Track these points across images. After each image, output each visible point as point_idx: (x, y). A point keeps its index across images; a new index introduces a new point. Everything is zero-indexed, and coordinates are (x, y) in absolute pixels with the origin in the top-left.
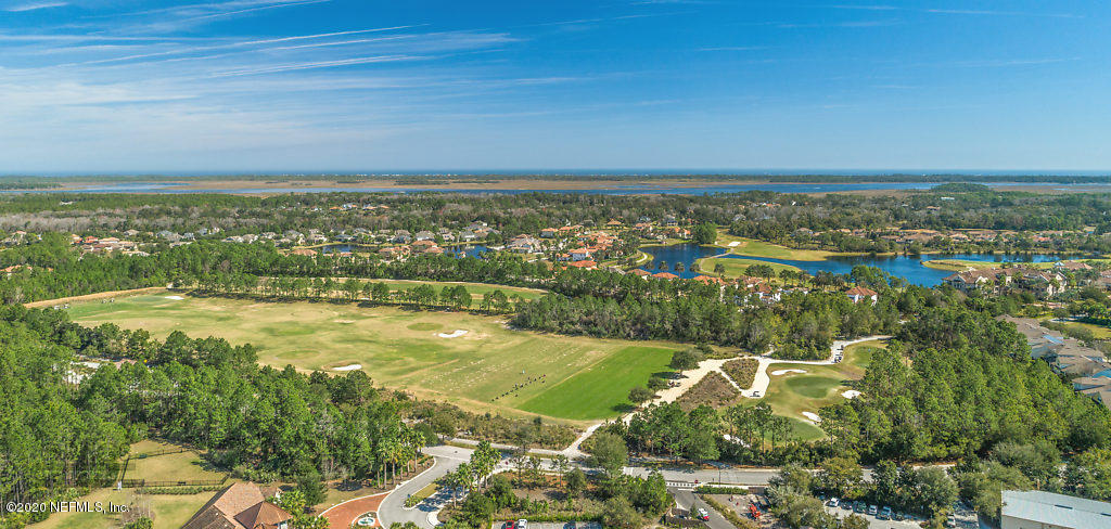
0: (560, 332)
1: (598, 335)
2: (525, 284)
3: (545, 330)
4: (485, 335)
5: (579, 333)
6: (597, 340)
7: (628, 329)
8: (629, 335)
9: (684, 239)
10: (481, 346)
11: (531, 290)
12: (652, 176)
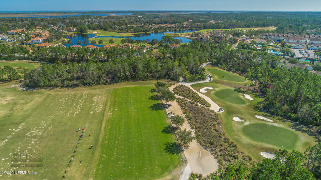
0: (62, 87)
1: (89, 84)
2: (15, 59)
3: (51, 87)
4: (9, 98)
5: (76, 85)
6: (89, 88)
7: (105, 79)
8: (107, 82)
9: (74, 32)
10: (12, 110)
11: (20, 61)
12: (39, 13)
